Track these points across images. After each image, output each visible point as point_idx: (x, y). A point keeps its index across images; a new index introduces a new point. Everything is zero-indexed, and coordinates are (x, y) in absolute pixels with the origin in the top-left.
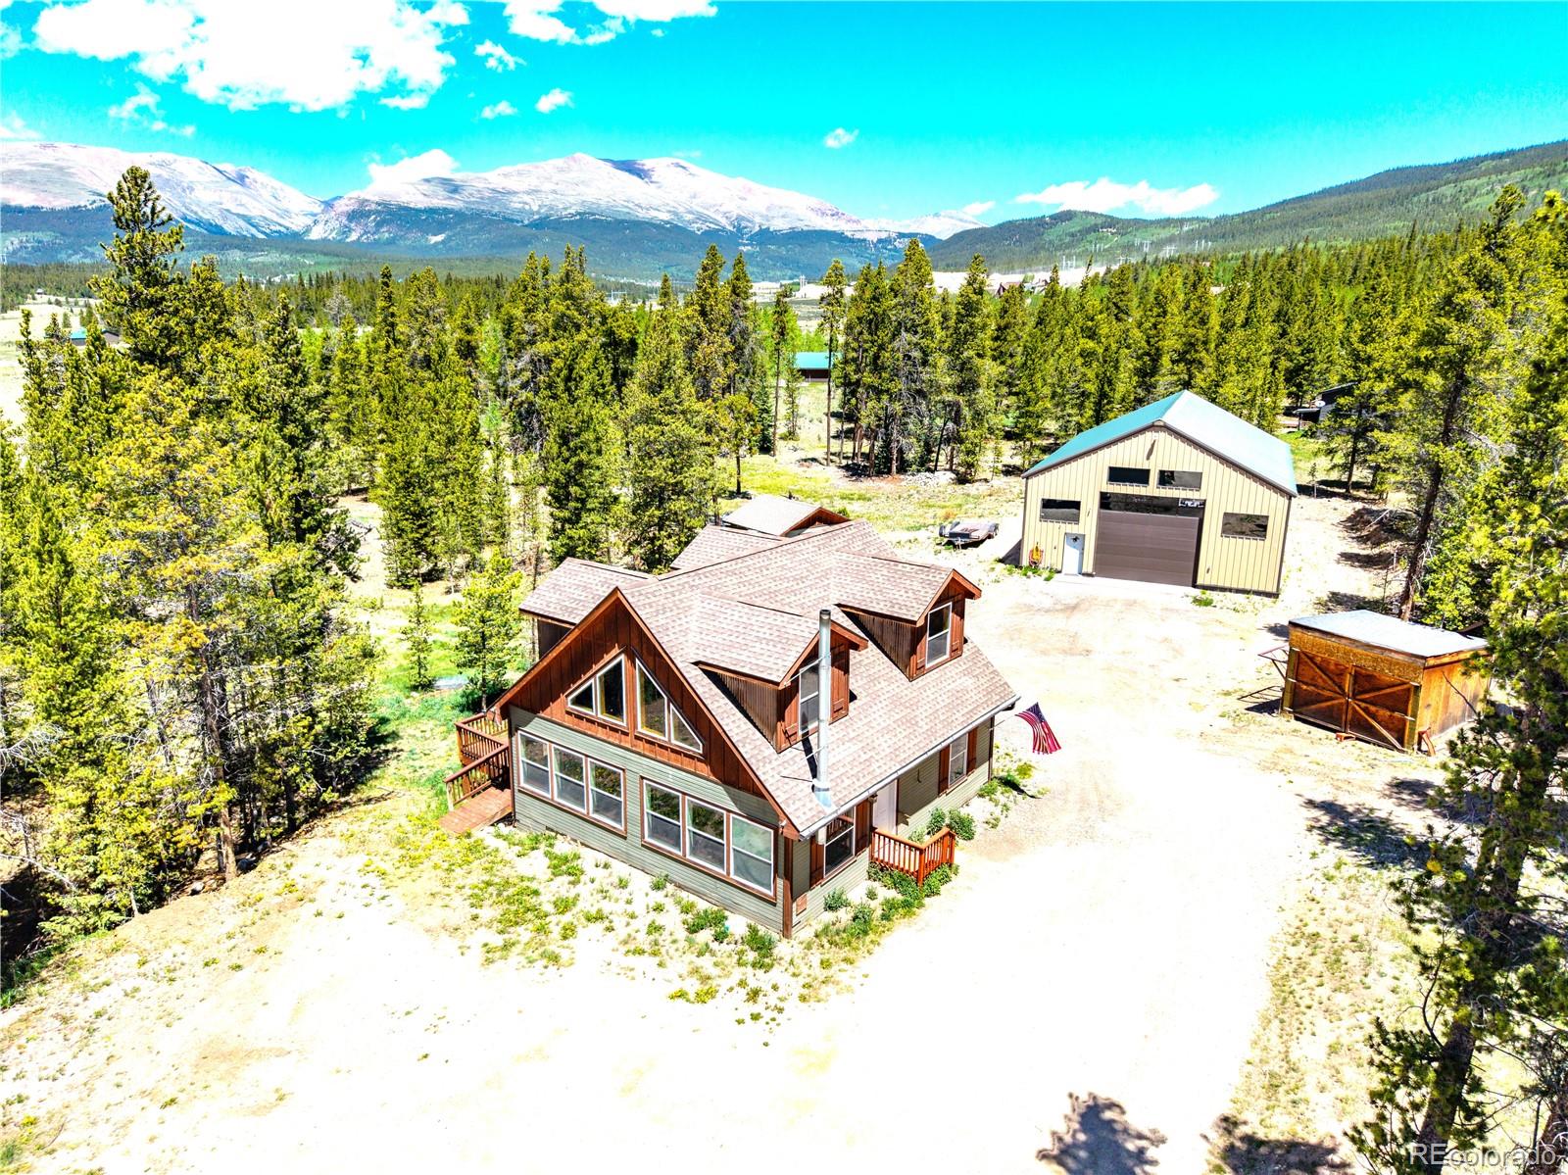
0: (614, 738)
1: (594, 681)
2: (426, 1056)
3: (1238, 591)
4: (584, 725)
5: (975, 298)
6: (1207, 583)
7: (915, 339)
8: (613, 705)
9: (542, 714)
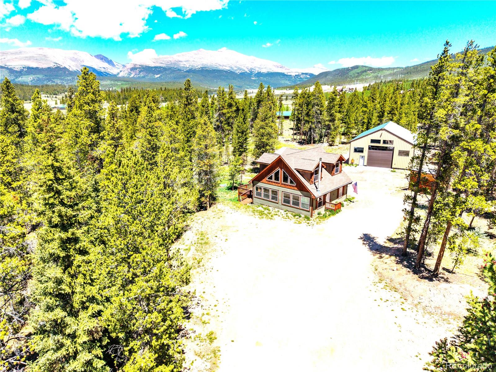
0: (277, 185)
1: (273, 174)
3: (402, 169)
4: (270, 183)
5: (335, 97)
6: (394, 167)
8: (277, 178)
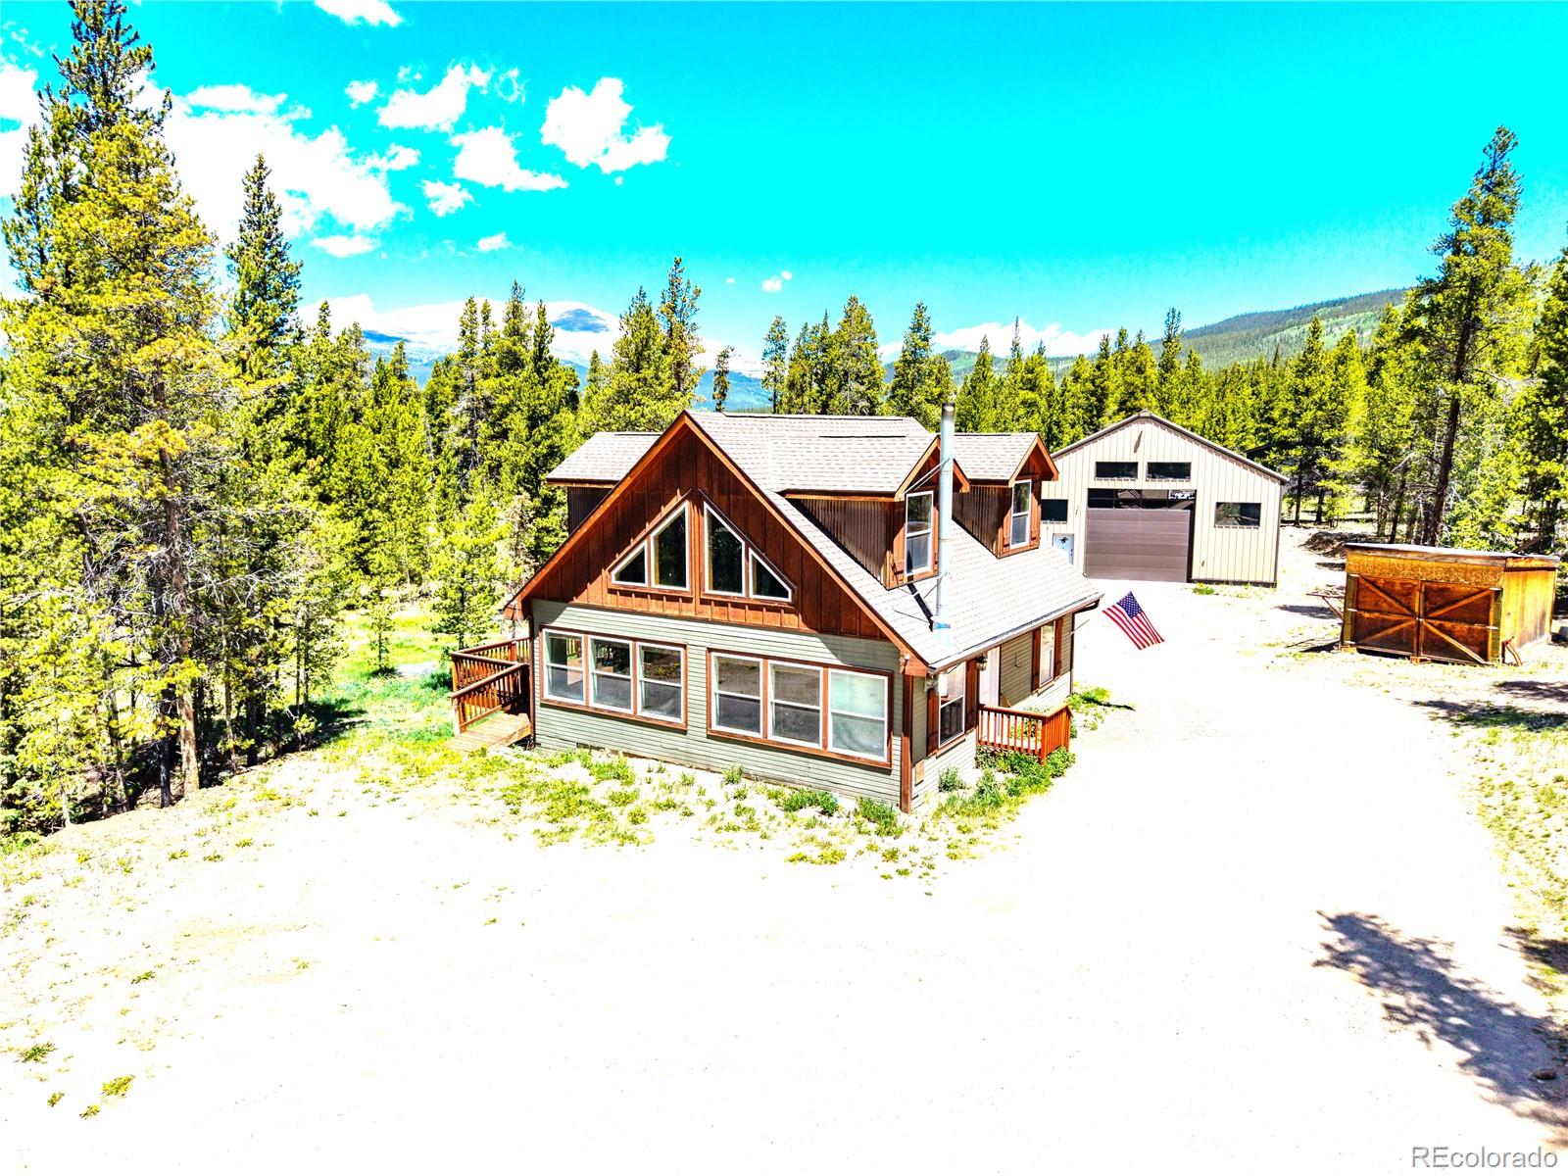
0: (672, 609)
1: (647, 546)
2: (494, 921)
3: (1235, 583)
4: (633, 602)
6: (1202, 577)
7: (862, 388)
8: (673, 568)
9: (576, 601)
